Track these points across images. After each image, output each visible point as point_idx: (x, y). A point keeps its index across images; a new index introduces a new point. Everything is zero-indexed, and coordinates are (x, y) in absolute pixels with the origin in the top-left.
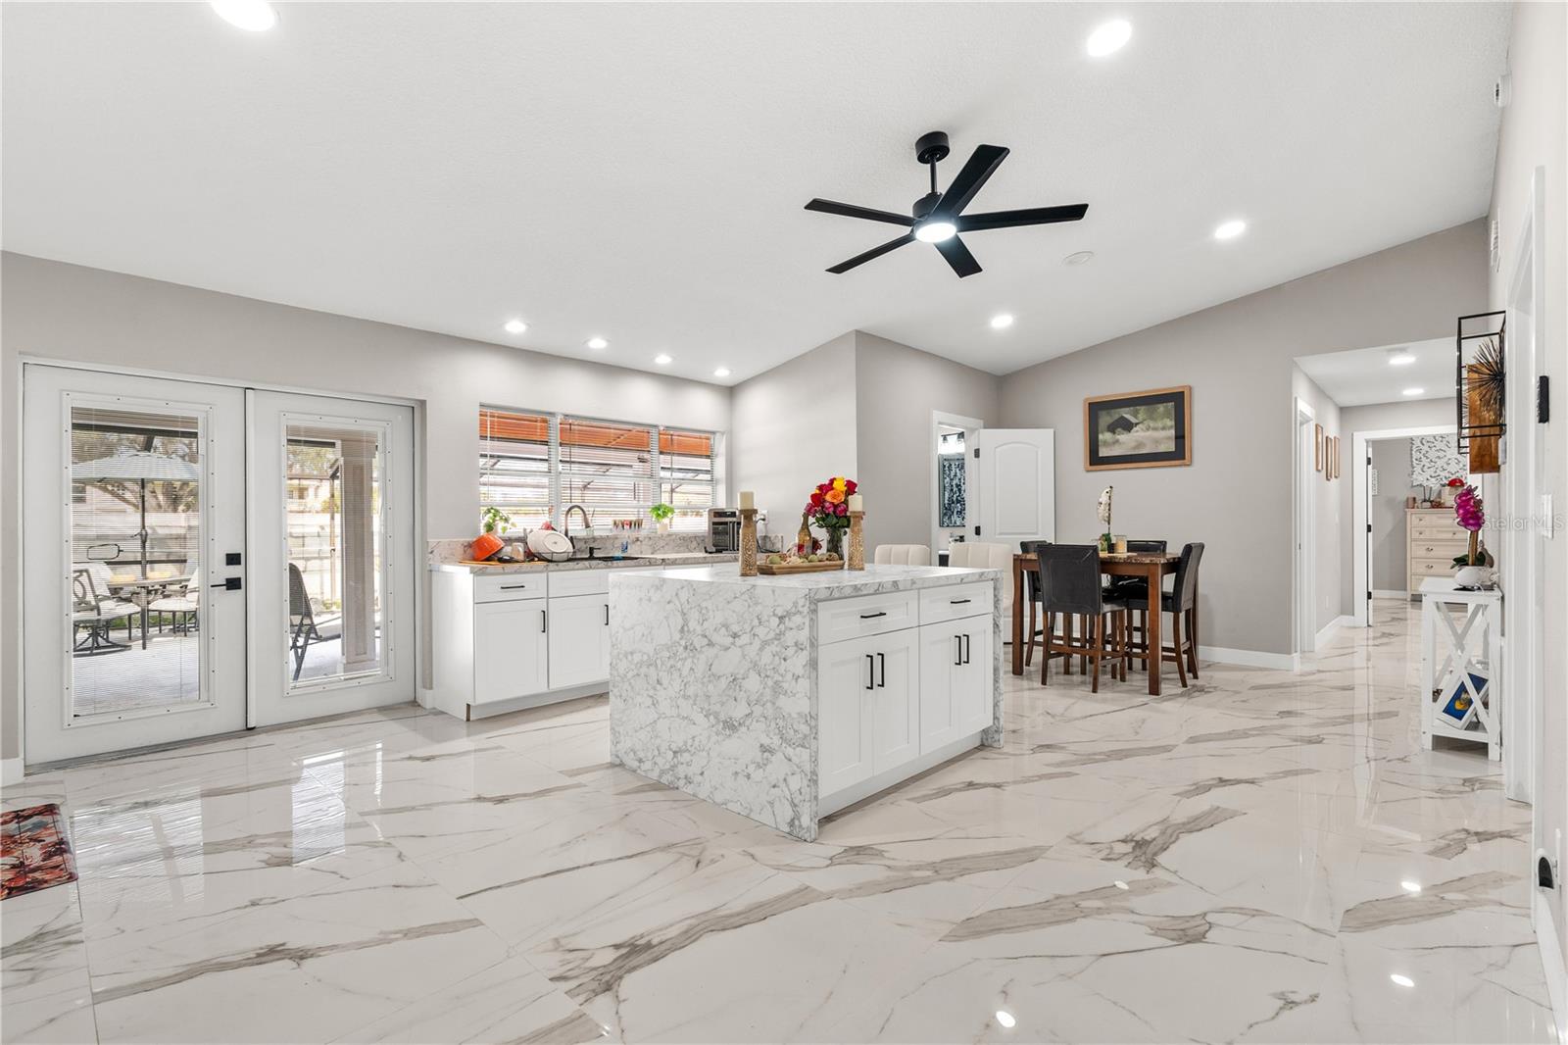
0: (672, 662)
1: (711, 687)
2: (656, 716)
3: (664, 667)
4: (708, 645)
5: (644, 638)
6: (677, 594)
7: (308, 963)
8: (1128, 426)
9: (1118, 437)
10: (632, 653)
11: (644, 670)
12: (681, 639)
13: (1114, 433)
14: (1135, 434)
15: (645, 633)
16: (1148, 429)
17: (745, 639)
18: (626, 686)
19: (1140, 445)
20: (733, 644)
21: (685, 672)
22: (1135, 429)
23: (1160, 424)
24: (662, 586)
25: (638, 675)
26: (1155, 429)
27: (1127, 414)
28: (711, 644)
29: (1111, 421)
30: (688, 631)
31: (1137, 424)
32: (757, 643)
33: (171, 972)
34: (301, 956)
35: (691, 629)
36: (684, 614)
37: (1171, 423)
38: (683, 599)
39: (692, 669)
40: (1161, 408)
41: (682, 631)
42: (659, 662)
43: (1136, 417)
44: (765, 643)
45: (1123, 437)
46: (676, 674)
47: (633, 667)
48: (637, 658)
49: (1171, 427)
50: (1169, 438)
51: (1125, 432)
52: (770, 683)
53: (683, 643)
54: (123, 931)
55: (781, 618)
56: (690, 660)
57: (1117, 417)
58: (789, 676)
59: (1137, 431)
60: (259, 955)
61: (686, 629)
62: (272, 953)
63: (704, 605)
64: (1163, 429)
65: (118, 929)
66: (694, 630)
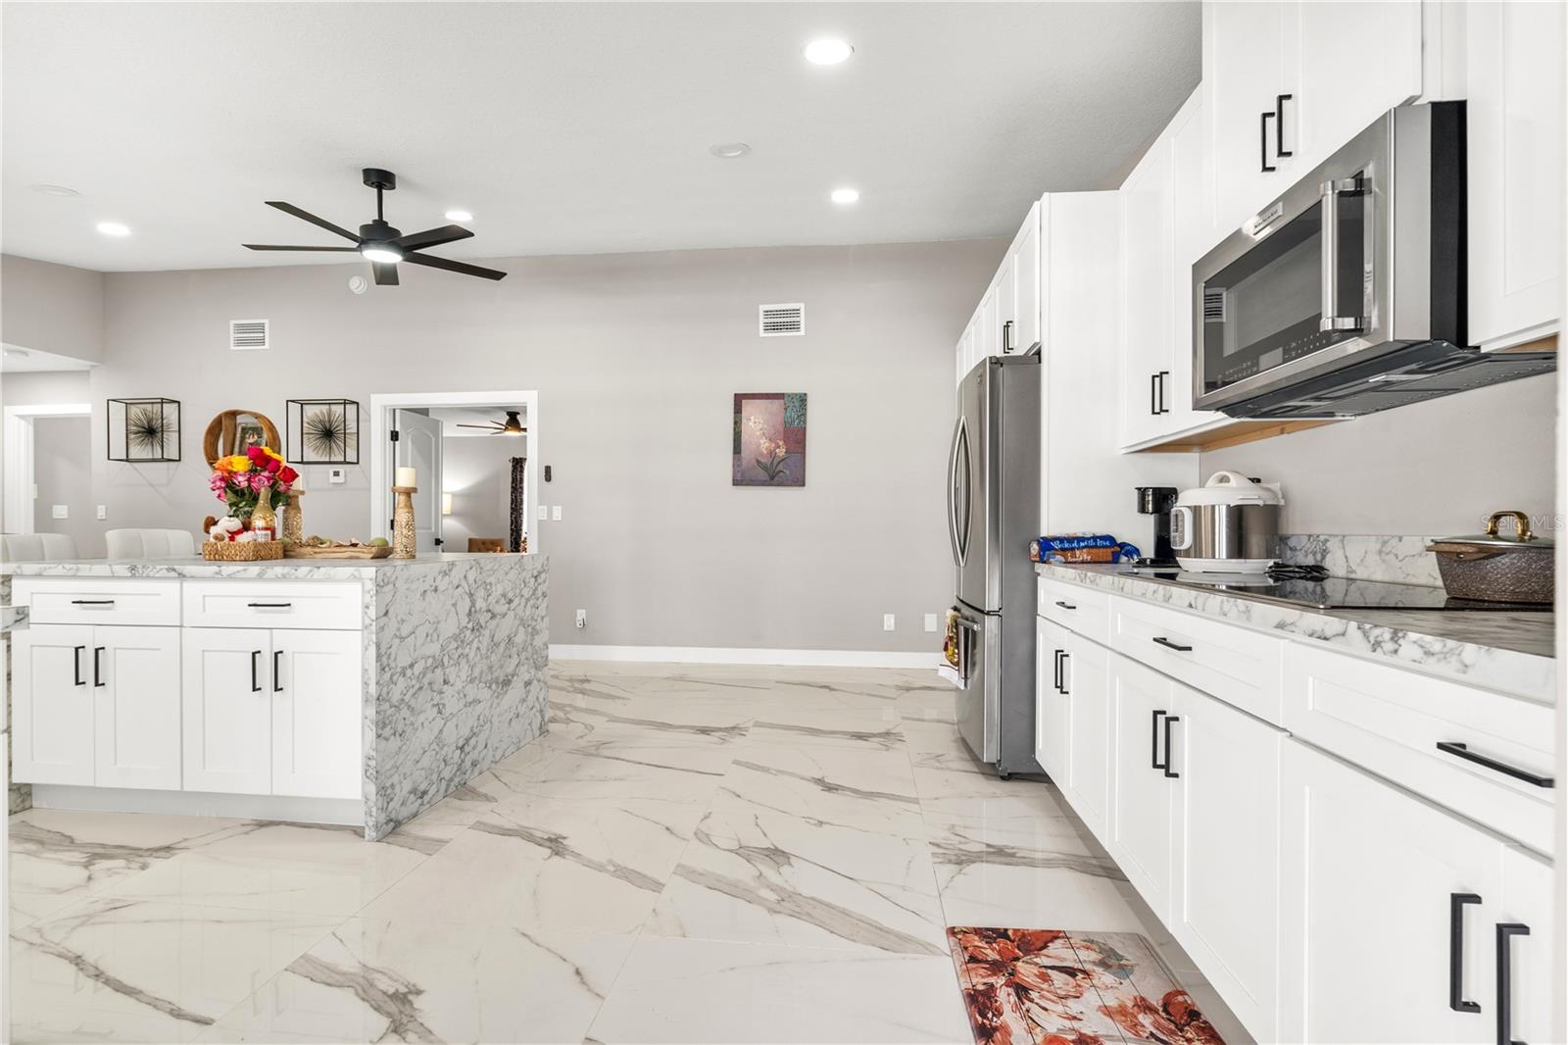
0: (460, 651)
1: (493, 657)
2: (443, 722)
3: (452, 662)
4: (491, 618)
5: (429, 638)
6: (465, 577)
7: (818, 776)
10: (412, 666)
11: (429, 676)
12: (468, 623)
15: (431, 631)
17: (516, 601)
18: (405, 713)
20: (509, 609)
21: (471, 656)
24: (450, 570)
25: (421, 688)
28: (493, 616)
30: (476, 612)
32: (523, 600)
33: (882, 800)
34: (820, 781)
35: (478, 609)
36: (471, 595)
38: (471, 579)
39: (478, 648)
41: (470, 614)
42: (446, 660)
44: (528, 600)
46: (463, 662)
47: (414, 682)
48: (418, 669)
52: (530, 629)
53: (470, 626)
54: (904, 840)
55: (536, 577)
56: (477, 640)
58: (539, 619)
60: (837, 789)
61: (473, 609)
62: (830, 788)
63: (488, 581)
65: (907, 843)
66: (481, 608)
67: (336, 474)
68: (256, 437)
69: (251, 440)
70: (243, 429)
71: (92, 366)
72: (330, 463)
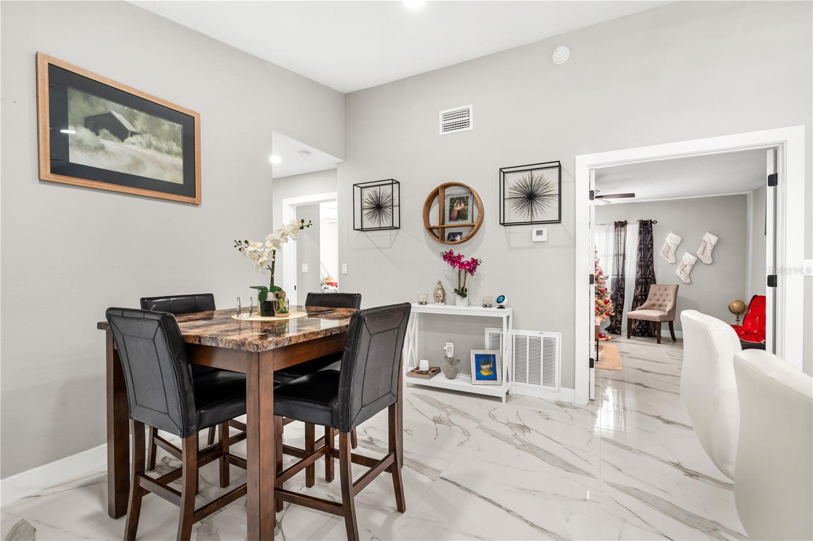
8: (121, 133)
9: (103, 141)
13: (97, 134)
14: (131, 147)
16: (149, 146)
19: (138, 163)
22: (130, 139)
23: (164, 145)
26: (158, 149)
27: (119, 112)
29: (91, 113)
31: (133, 134)
37: (178, 149)
40: (166, 125)
43: (132, 123)
45: (112, 144)
49: (176, 155)
50: (175, 167)
51: (116, 139)
57: (100, 110)
59: (133, 144)
64: (169, 152)
67: (539, 233)
68: (463, 205)
69: (459, 208)
70: (451, 199)
71: (338, 164)
72: (531, 223)
